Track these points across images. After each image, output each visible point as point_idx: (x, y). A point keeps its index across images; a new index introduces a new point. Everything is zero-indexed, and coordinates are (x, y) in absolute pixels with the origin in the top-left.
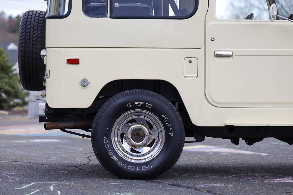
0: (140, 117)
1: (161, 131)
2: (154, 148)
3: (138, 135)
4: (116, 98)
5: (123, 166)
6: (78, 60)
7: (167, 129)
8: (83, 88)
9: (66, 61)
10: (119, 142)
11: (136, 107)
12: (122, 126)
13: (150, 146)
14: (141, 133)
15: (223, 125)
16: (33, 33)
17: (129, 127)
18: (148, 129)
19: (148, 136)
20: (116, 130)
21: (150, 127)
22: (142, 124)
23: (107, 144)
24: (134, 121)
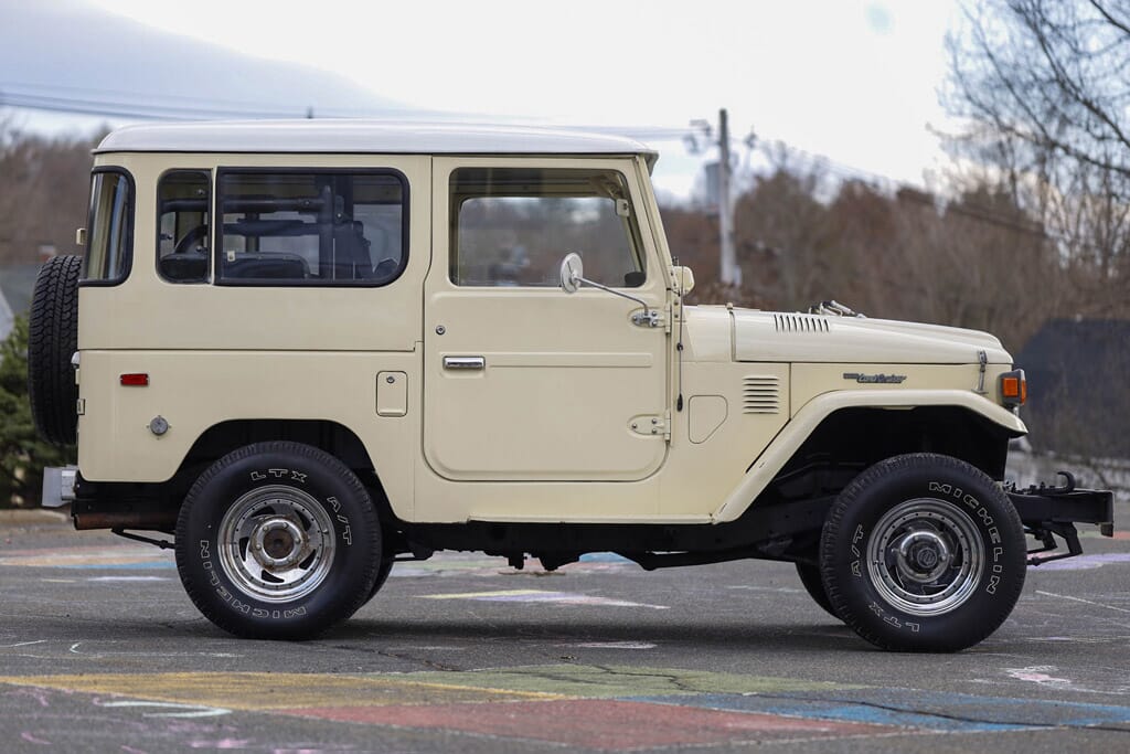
0: (282, 501)
1: (327, 533)
2: (313, 571)
3: (278, 543)
4: (229, 461)
5: (242, 608)
6: (146, 376)
7: (339, 528)
8: (155, 437)
9: (119, 380)
10: (236, 557)
11: (271, 480)
12: (242, 522)
13: (304, 566)
14: (285, 538)
15: (464, 521)
16: (62, 312)
17: (261, 523)
18: (301, 530)
19: (300, 546)
20: (230, 529)
21: (306, 525)
22: (286, 518)
23: (207, 560)
24: (269, 511)
